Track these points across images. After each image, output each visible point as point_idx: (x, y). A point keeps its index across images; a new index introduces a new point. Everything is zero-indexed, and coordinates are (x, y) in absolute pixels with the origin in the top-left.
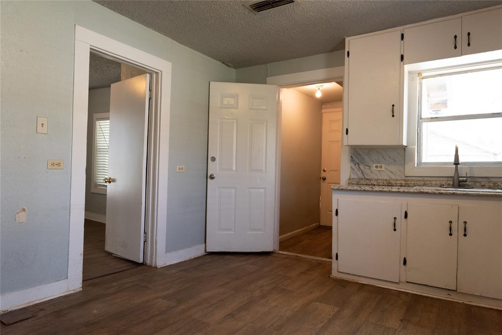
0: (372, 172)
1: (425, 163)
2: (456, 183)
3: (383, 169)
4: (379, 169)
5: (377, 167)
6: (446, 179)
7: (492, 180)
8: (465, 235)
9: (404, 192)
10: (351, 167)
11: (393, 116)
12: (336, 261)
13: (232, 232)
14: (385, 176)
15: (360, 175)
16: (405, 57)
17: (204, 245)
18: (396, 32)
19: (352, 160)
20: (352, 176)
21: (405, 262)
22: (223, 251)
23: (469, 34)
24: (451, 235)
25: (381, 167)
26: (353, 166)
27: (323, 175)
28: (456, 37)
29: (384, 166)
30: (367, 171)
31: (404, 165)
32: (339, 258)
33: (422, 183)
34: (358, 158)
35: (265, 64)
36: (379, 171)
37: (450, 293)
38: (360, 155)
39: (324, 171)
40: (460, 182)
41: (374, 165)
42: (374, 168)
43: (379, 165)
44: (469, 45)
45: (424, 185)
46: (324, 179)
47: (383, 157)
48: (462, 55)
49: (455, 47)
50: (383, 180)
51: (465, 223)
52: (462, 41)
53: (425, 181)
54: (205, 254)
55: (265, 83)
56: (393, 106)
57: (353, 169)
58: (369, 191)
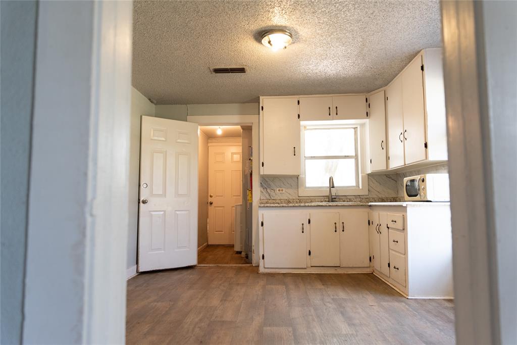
0: (276, 194)
1: (309, 188)
2: (331, 199)
3: (284, 192)
4: (281, 192)
5: (279, 190)
6: (323, 198)
7: (349, 197)
8: (343, 231)
9: (308, 206)
10: (261, 191)
11: (295, 155)
12: (263, 260)
13: (163, 252)
14: (285, 196)
15: (268, 197)
16: (300, 116)
17: (136, 266)
18: (295, 99)
19: (262, 185)
20: (262, 198)
21: (310, 253)
22: (154, 269)
23: (336, 108)
24: (336, 231)
25: (282, 190)
26: (262, 190)
27: (210, 200)
28: (329, 108)
29: (284, 189)
30: (272, 193)
31: (298, 189)
32: (265, 258)
33: (310, 201)
34: (265, 184)
35: (186, 104)
36: (281, 193)
37: (336, 268)
38: (267, 182)
39: (211, 196)
40: (332, 199)
41: (278, 189)
42: (278, 192)
43: (281, 189)
44: (337, 114)
45: (311, 202)
46: (211, 203)
47: (283, 183)
48: (333, 120)
49: (330, 115)
50: (284, 200)
51: (343, 223)
52: (333, 111)
53: (311, 199)
54: (137, 274)
55: (186, 121)
56: (294, 148)
57: (262, 192)
58: (285, 207)
